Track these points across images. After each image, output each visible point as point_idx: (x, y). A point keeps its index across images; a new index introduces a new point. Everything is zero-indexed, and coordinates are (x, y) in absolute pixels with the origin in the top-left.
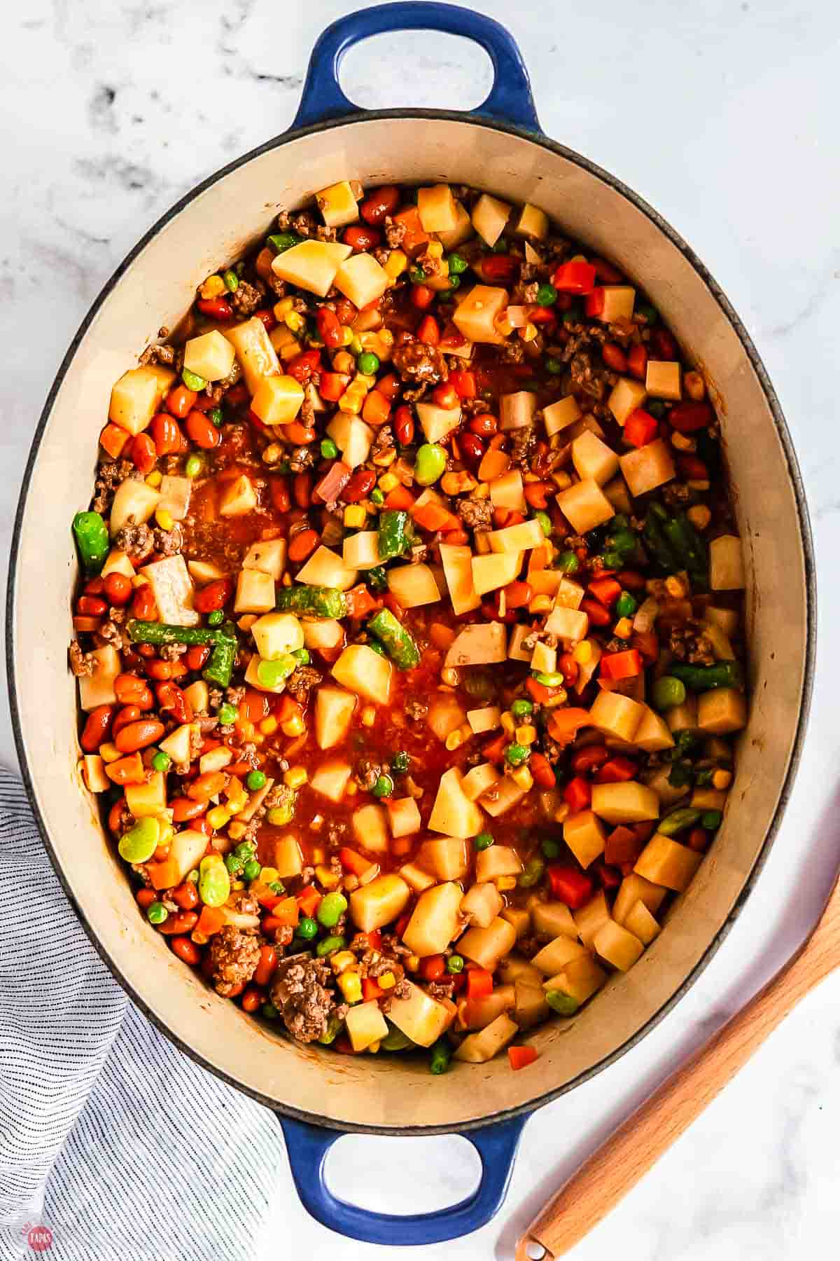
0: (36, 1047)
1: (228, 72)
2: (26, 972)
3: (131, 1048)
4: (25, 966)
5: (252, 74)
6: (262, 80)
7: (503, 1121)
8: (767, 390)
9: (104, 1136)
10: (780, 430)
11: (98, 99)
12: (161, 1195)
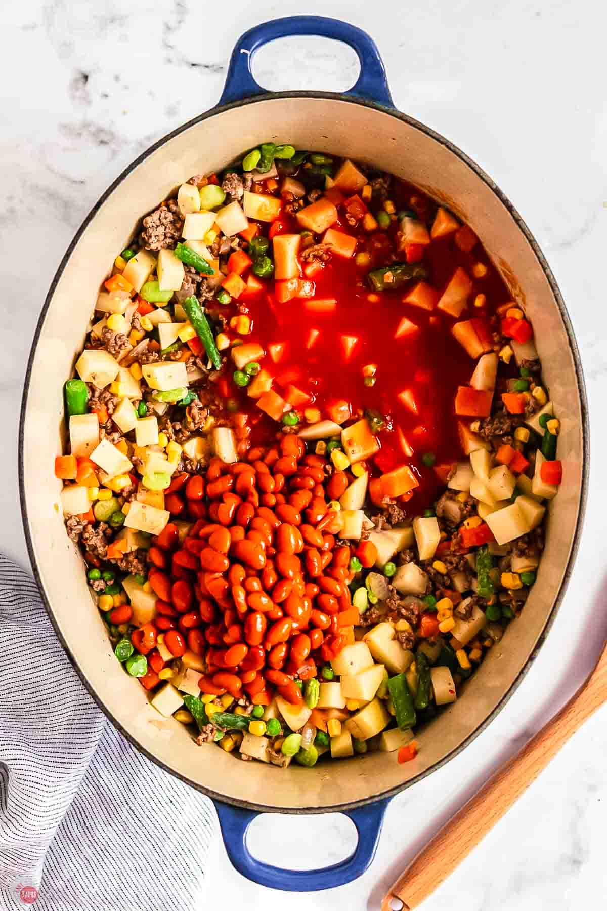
0: (39, 757)
1: (170, 61)
2: (31, 705)
3: (105, 760)
4: (29, 701)
5: (187, 63)
6: (194, 67)
7: (372, 803)
8: (553, 286)
9: (85, 824)
10: (563, 315)
11: (76, 81)
12: (126, 867)
